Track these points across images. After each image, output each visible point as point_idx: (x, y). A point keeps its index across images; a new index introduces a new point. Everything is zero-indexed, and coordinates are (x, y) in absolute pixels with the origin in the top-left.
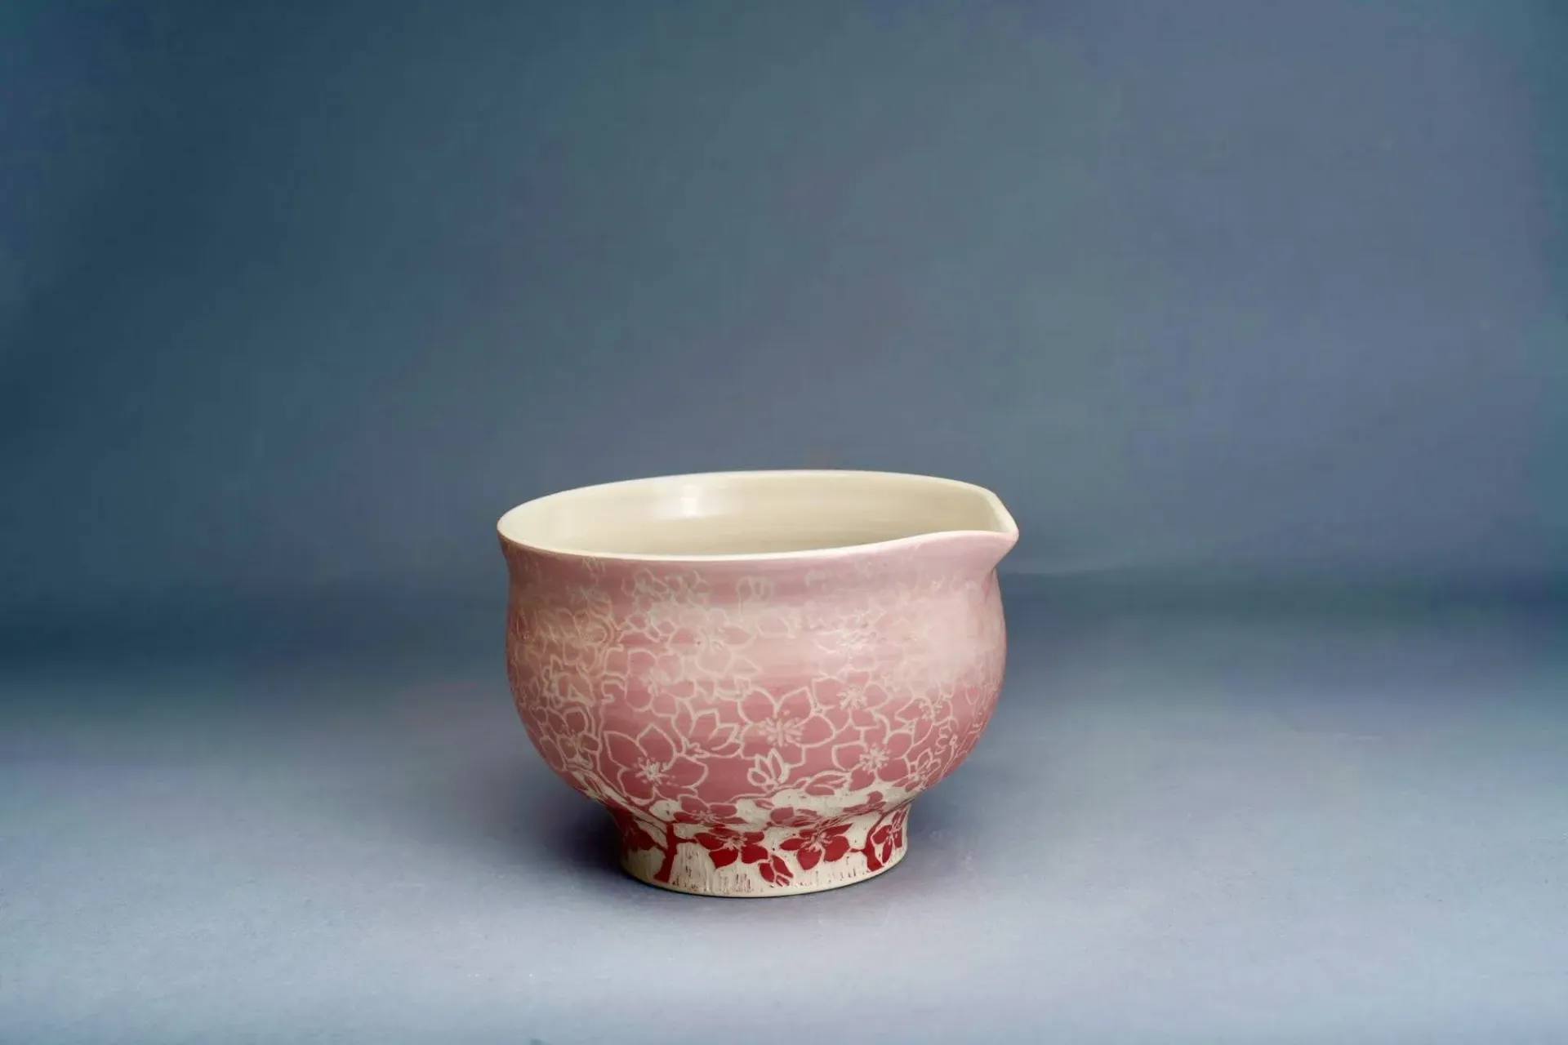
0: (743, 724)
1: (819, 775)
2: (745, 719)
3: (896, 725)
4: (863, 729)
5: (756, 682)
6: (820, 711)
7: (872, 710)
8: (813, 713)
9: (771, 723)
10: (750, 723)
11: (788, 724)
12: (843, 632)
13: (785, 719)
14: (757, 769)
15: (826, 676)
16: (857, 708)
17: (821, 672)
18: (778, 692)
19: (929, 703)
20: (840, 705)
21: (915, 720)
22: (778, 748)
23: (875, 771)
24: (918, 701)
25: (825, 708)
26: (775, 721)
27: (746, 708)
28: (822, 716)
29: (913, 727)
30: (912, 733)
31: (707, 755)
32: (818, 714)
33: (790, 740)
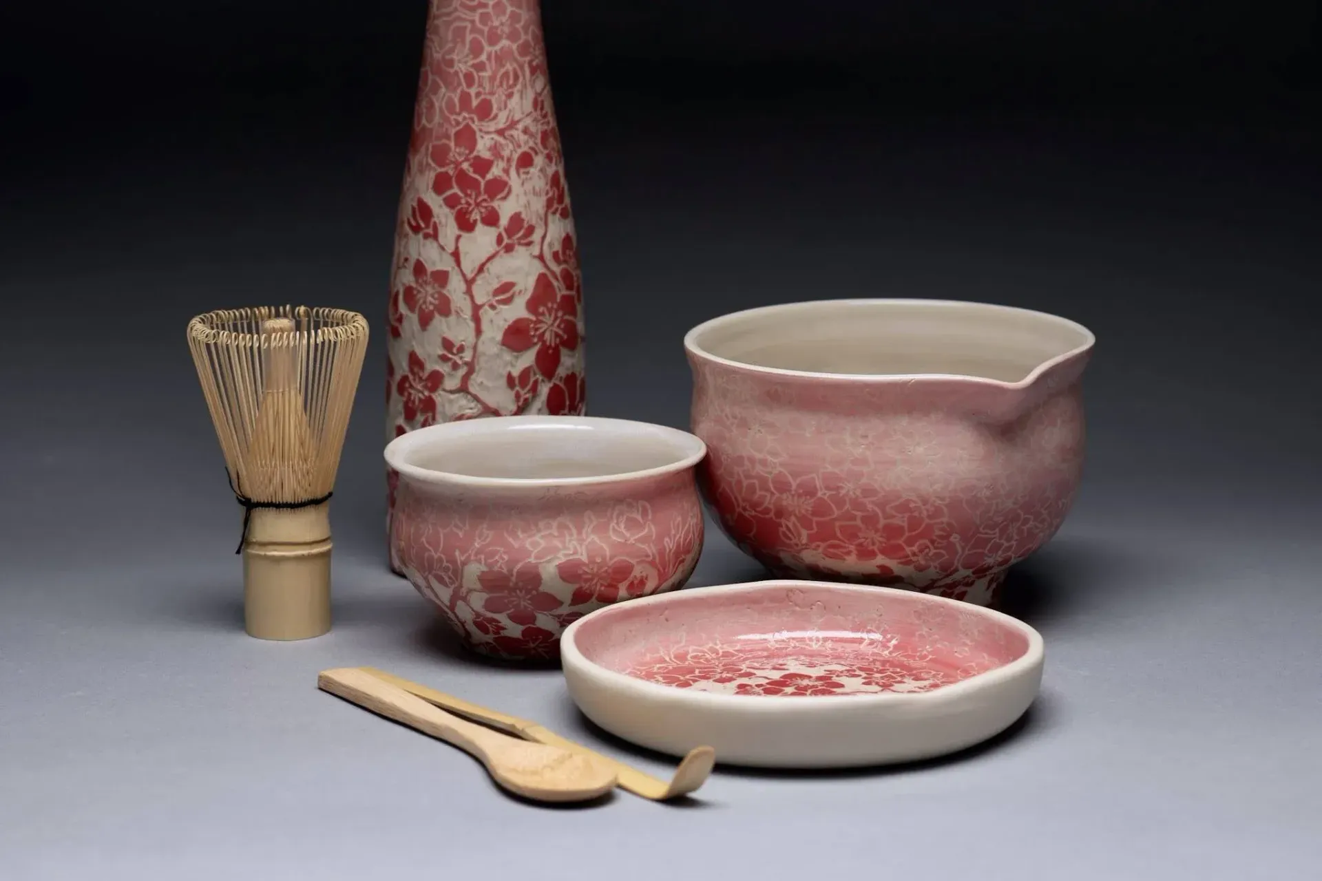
0: (772, 494)
1: (829, 543)
2: (775, 492)
3: (887, 517)
4: (859, 514)
5: (781, 465)
6: (825, 494)
7: (866, 501)
8: (820, 494)
9: (790, 497)
10: (777, 495)
11: (803, 499)
12: (848, 439)
13: (800, 496)
14: (784, 529)
15: (830, 469)
16: (854, 496)
17: (828, 466)
18: (795, 475)
19: (920, 504)
20: (839, 493)
21: (907, 515)
22: (795, 515)
23: (875, 548)
24: (908, 501)
25: (828, 493)
26: (793, 496)
27: (774, 482)
28: (826, 498)
29: (906, 519)
30: (905, 525)
31: (753, 513)
32: (822, 496)
33: (803, 511)
